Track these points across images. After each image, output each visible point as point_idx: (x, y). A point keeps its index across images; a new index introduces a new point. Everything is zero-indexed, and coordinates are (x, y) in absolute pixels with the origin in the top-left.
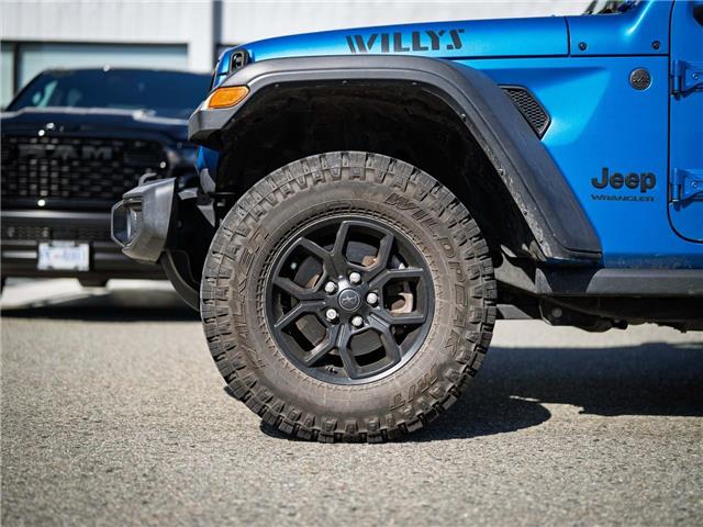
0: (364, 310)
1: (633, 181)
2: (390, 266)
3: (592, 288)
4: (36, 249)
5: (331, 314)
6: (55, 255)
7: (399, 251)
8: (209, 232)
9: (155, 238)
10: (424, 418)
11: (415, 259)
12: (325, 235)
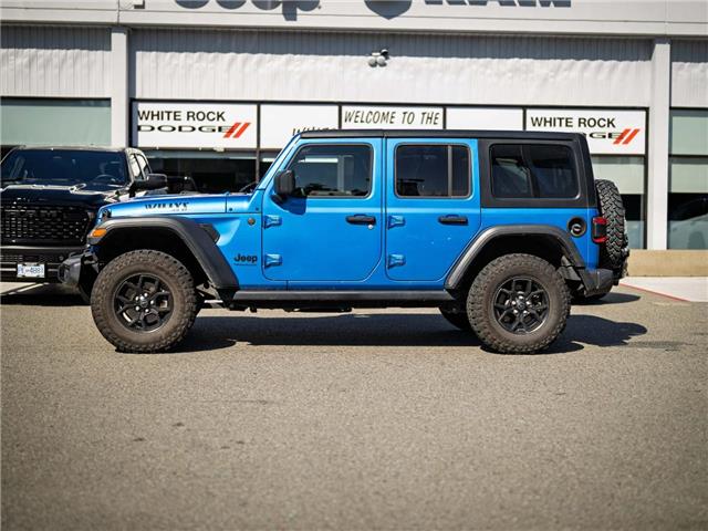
0: (149, 306)
1: (249, 259)
2: (158, 290)
3: (235, 298)
4: (16, 266)
5: (137, 308)
6: (27, 270)
7: (161, 286)
8: (95, 275)
9: (74, 281)
10: (171, 345)
11: (167, 289)
12: (135, 280)
